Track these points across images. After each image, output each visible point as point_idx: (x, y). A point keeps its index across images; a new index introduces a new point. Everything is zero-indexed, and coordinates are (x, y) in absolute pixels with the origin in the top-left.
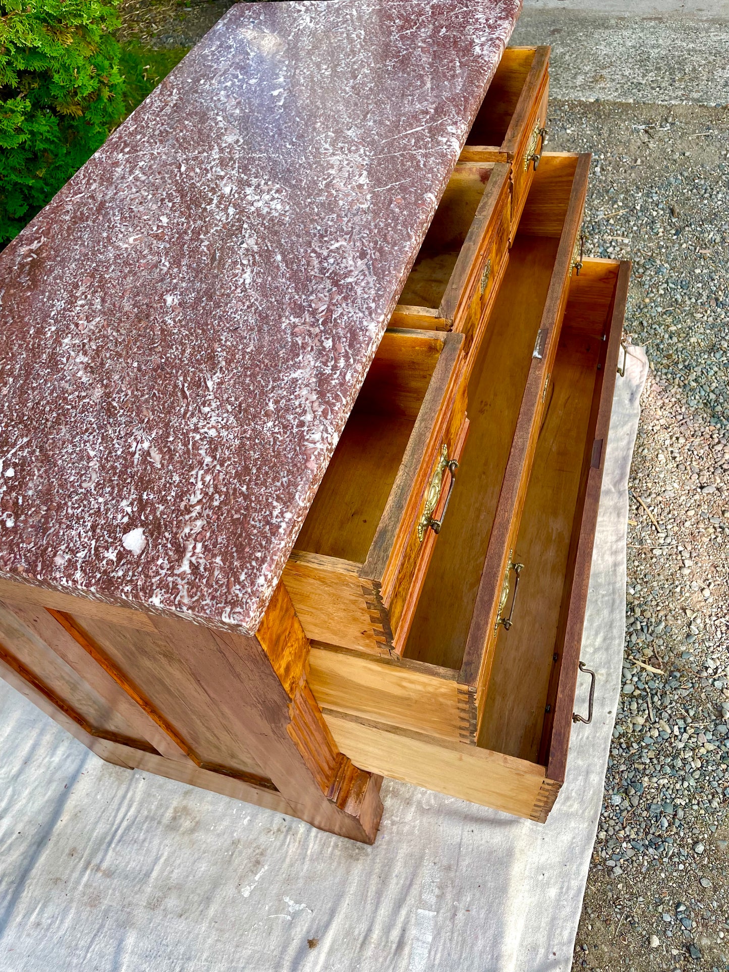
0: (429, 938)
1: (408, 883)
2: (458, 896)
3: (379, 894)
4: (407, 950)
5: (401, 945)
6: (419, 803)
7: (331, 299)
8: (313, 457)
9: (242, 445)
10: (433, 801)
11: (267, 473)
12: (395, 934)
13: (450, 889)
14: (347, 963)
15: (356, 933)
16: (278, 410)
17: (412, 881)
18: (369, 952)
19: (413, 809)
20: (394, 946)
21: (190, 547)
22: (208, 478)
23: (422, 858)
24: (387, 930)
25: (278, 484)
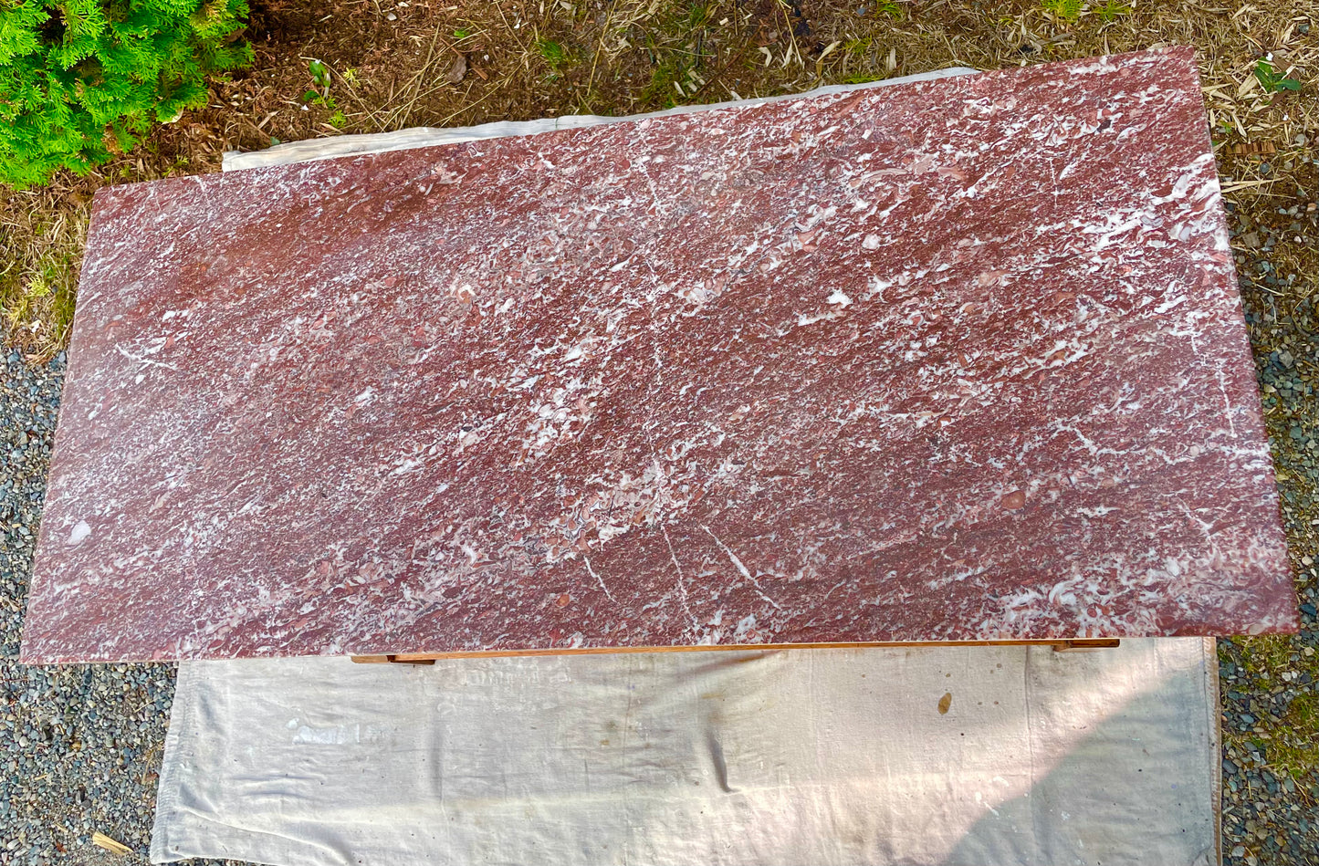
0: (340, 742)
1: (377, 709)
2: (374, 759)
3: (364, 685)
4: (328, 724)
5: (330, 717)
6: (442, 699)
7: (375, 584)
8: (165, 653)
9: (176, 577)
10: (445, 713)
11: (146, 616)
12: (338, 710)
13: (379, 750)
14: (311, 674)
15: (333, 675)
16: (218, 593)
17: (379, 712)
18: (321, 691)
19: (434, 695)
20: (329, 712)
21: (76, 584)
22: (140, 563)
23: (398, 716)
24: (340, 702)
25: (136, 633)
